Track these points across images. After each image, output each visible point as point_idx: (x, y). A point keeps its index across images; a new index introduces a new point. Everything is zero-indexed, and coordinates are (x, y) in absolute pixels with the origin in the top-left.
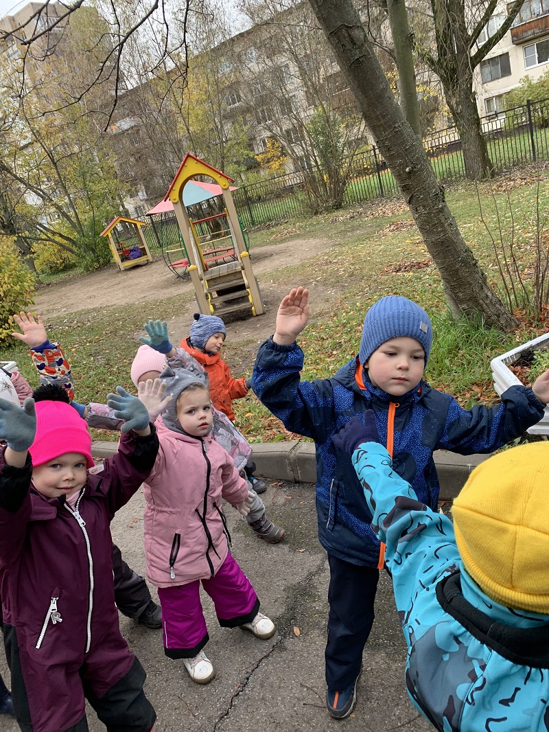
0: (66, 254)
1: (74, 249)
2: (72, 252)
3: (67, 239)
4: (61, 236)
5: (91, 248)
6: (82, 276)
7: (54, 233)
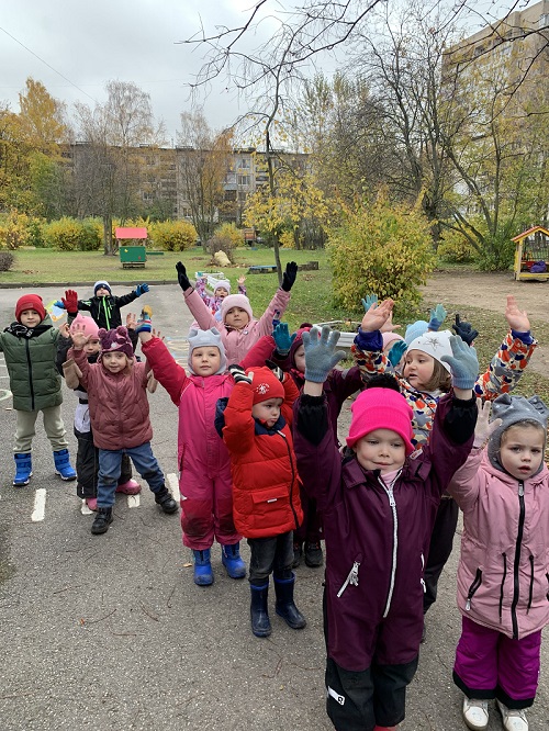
0: (469, 248)
1: (480, 246)
2: (476, 247)
3: (477, 234)
4: (473, 229)
5: (495, 249)
6: (476, 273)
7: (467, 225)
